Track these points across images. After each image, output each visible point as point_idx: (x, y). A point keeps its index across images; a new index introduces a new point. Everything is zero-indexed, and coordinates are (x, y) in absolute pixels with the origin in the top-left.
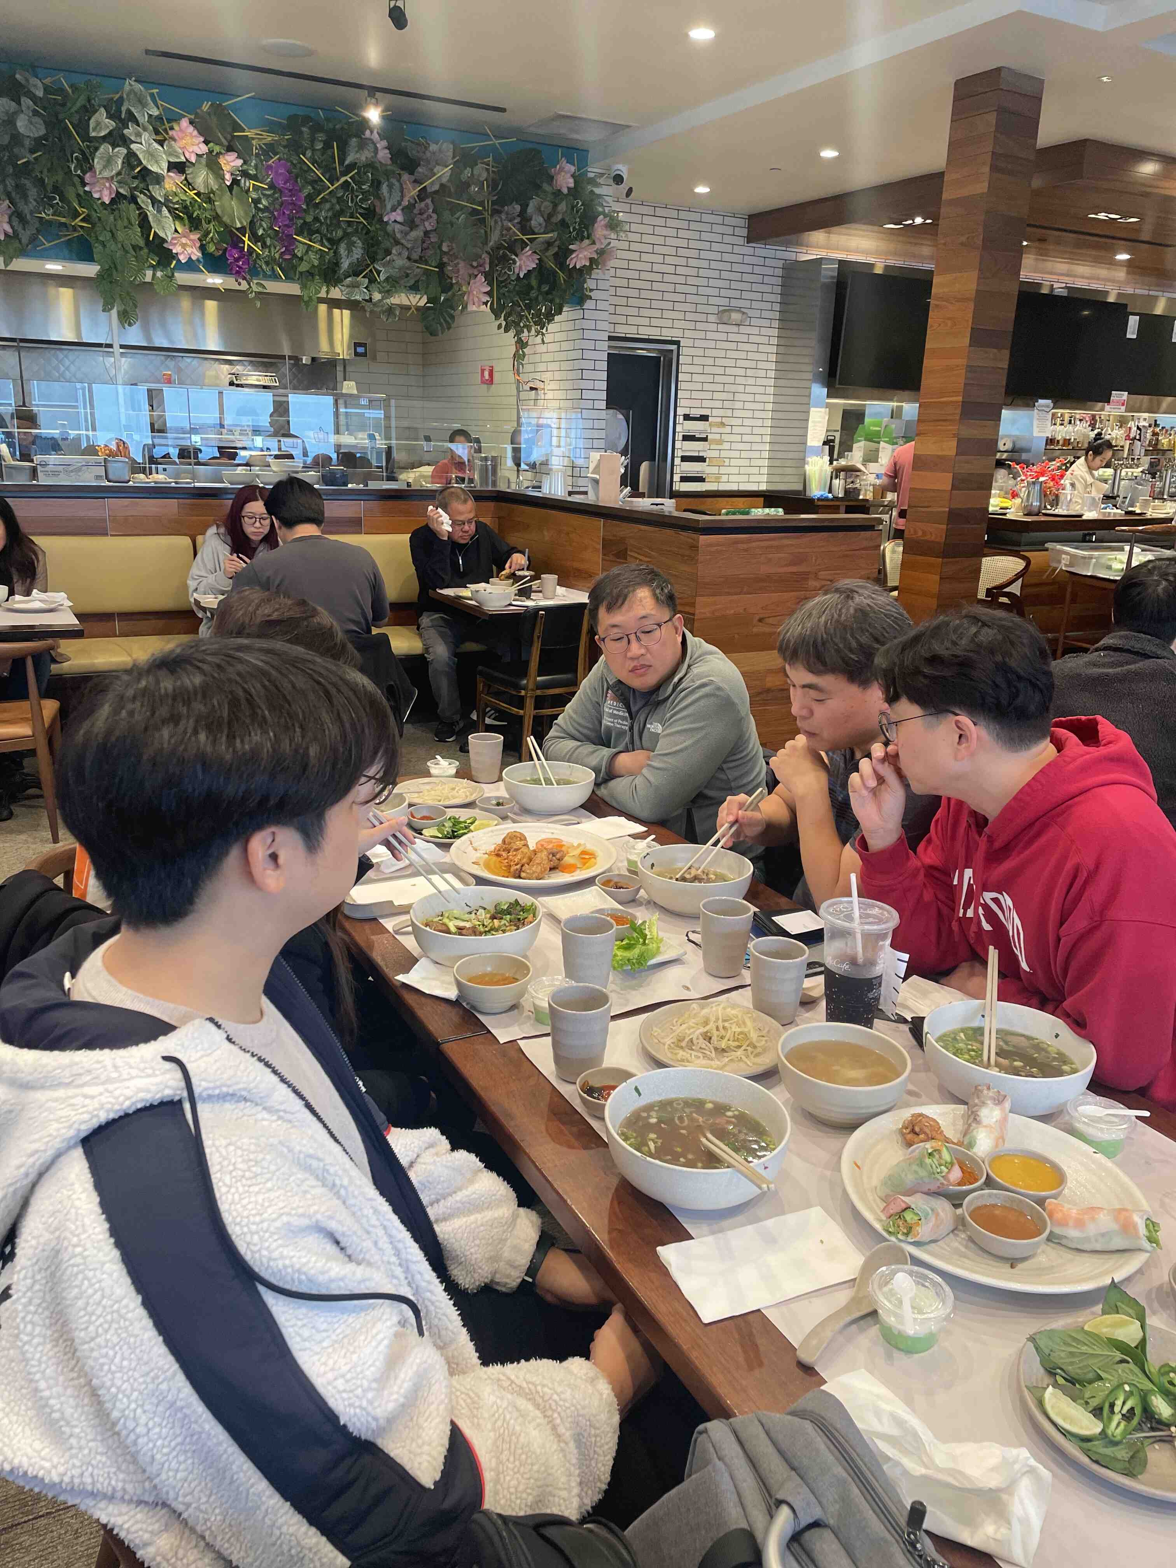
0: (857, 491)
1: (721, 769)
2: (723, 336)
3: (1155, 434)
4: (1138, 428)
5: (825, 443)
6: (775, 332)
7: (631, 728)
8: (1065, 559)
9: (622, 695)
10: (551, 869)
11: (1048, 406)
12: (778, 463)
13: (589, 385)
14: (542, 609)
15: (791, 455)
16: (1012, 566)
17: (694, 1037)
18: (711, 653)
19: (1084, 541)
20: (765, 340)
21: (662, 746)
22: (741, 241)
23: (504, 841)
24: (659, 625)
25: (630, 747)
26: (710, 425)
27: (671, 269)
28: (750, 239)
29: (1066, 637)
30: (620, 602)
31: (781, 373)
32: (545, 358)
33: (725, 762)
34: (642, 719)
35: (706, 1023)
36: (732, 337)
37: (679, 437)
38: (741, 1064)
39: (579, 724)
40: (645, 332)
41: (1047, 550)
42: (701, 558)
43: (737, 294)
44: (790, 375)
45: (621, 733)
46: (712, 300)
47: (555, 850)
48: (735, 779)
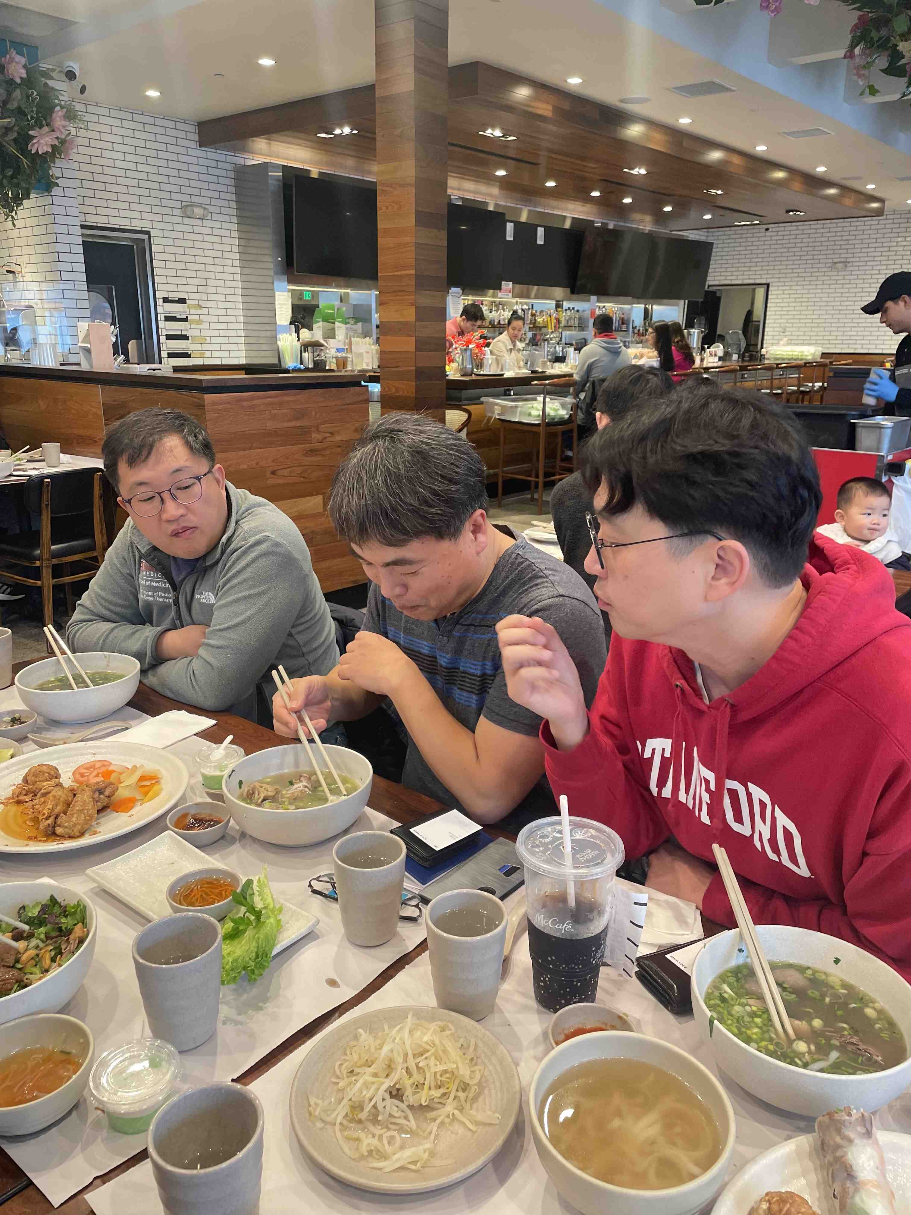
0: (324, 363)
1: (290, 635)
2: (190, 229)
3: (533, 315)
4: (522, 310)
5: (291, 323)
6: (235, 227)
7: (176, 602)
8: (497, 410)
9: (159, 564)
10: (99, 811)
11: (458, 293)
12: (253, 340)
13: (68, 267)
14: (47, 477)
15: (263, 334)
16: (456, 417)
17: (377, 1099)
18: (260, 505)
19: (505, 395)
20: (227, 233)
21: (219, 619)
22: (193, 145)
23: (25, 780)
24: (198, 479)
25: (178, 624)
26: (188, 307)
27: (133, 166)
28: (202, 143)
29: (503, 472)
30: (145, 453)
31: (245, 263)
32: (19, 242)
33: (293, 627)
34: (188, 589)
35: (390, 1067)
36: (196, 229)
37: (161, 317)
38: (457, 1127)
39: (111, 603)
40: (115, 222)
41: (482, 403)
42: (208, 416)
43: (196, 192)
44: (253, 265)
45: (164, 609)
46: (174, 196)
47: (102, 785)
48: (306, 644)
